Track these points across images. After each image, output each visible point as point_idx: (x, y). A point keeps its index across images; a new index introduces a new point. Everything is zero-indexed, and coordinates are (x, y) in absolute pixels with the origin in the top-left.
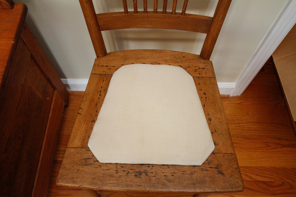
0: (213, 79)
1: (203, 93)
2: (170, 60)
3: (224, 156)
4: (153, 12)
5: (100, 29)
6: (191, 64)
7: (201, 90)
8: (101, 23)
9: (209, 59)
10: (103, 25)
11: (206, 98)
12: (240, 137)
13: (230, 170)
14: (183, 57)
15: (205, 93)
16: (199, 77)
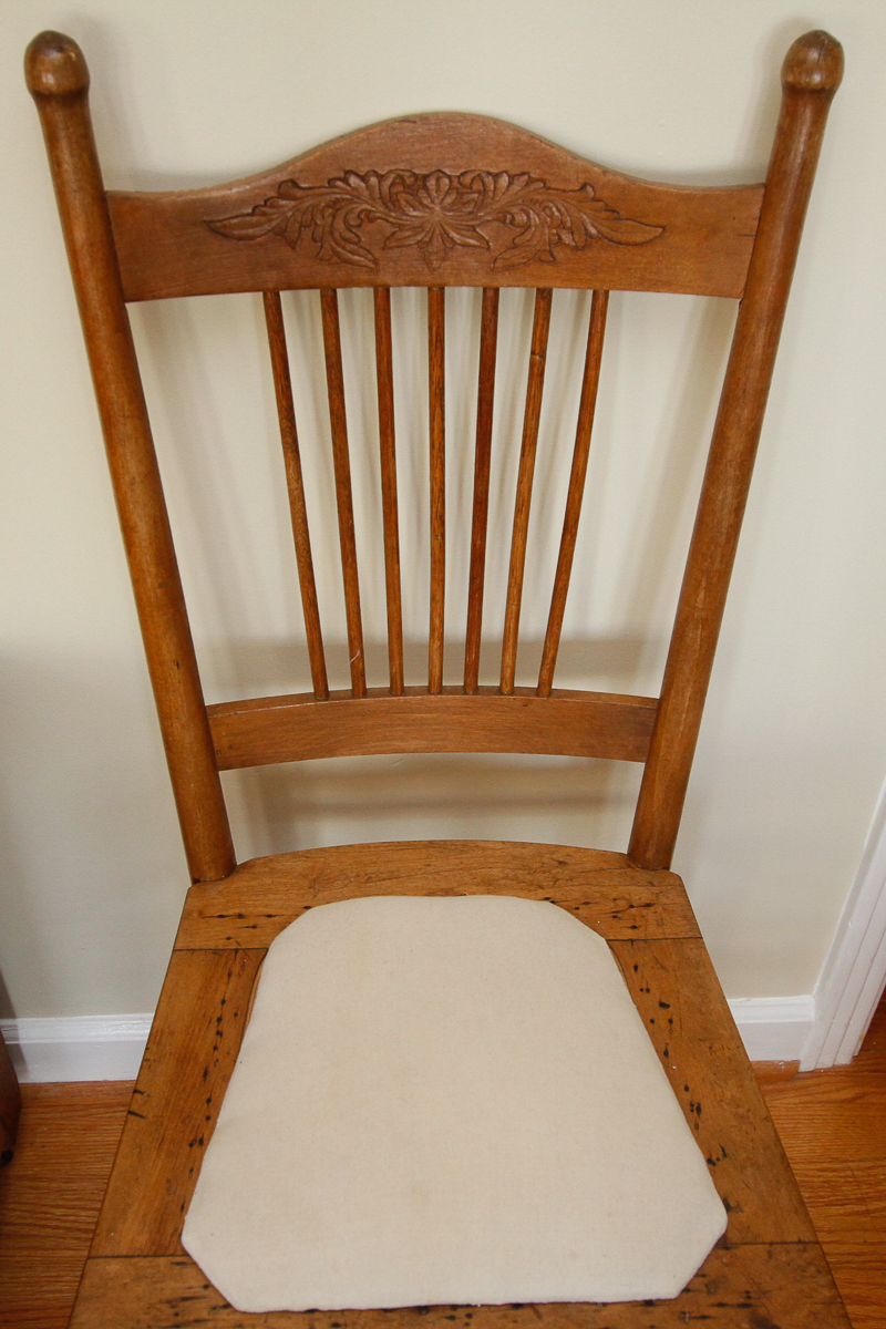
0: (692, 946)
1: (657, 1005)
2: (506, 877)
3: (770, 1254)
4: (428, 690)
5: (215, 761)
6: (594, 888)
7: (648, 990)
8: (221, 739)
9: (668, 868)
10: (230, 747)
11: (671, 1021)
12: (879, 1269)
13: (805, 1312)
14: (560, 862)
15: (664, 1001)
16: (632, 941)
